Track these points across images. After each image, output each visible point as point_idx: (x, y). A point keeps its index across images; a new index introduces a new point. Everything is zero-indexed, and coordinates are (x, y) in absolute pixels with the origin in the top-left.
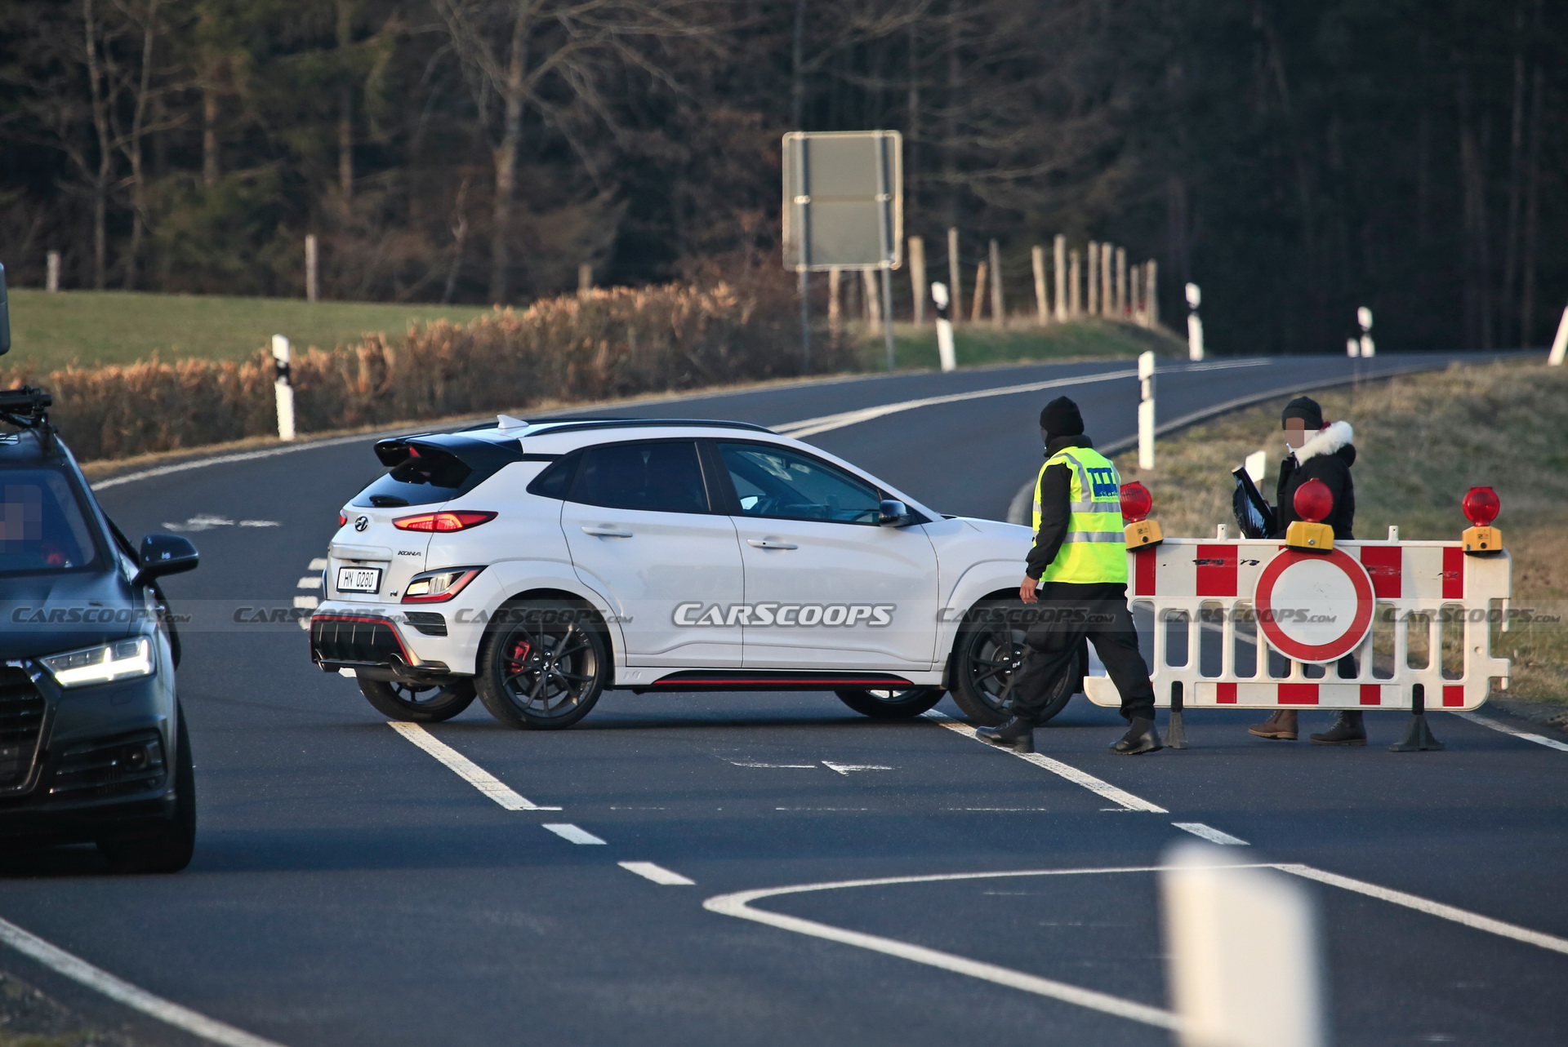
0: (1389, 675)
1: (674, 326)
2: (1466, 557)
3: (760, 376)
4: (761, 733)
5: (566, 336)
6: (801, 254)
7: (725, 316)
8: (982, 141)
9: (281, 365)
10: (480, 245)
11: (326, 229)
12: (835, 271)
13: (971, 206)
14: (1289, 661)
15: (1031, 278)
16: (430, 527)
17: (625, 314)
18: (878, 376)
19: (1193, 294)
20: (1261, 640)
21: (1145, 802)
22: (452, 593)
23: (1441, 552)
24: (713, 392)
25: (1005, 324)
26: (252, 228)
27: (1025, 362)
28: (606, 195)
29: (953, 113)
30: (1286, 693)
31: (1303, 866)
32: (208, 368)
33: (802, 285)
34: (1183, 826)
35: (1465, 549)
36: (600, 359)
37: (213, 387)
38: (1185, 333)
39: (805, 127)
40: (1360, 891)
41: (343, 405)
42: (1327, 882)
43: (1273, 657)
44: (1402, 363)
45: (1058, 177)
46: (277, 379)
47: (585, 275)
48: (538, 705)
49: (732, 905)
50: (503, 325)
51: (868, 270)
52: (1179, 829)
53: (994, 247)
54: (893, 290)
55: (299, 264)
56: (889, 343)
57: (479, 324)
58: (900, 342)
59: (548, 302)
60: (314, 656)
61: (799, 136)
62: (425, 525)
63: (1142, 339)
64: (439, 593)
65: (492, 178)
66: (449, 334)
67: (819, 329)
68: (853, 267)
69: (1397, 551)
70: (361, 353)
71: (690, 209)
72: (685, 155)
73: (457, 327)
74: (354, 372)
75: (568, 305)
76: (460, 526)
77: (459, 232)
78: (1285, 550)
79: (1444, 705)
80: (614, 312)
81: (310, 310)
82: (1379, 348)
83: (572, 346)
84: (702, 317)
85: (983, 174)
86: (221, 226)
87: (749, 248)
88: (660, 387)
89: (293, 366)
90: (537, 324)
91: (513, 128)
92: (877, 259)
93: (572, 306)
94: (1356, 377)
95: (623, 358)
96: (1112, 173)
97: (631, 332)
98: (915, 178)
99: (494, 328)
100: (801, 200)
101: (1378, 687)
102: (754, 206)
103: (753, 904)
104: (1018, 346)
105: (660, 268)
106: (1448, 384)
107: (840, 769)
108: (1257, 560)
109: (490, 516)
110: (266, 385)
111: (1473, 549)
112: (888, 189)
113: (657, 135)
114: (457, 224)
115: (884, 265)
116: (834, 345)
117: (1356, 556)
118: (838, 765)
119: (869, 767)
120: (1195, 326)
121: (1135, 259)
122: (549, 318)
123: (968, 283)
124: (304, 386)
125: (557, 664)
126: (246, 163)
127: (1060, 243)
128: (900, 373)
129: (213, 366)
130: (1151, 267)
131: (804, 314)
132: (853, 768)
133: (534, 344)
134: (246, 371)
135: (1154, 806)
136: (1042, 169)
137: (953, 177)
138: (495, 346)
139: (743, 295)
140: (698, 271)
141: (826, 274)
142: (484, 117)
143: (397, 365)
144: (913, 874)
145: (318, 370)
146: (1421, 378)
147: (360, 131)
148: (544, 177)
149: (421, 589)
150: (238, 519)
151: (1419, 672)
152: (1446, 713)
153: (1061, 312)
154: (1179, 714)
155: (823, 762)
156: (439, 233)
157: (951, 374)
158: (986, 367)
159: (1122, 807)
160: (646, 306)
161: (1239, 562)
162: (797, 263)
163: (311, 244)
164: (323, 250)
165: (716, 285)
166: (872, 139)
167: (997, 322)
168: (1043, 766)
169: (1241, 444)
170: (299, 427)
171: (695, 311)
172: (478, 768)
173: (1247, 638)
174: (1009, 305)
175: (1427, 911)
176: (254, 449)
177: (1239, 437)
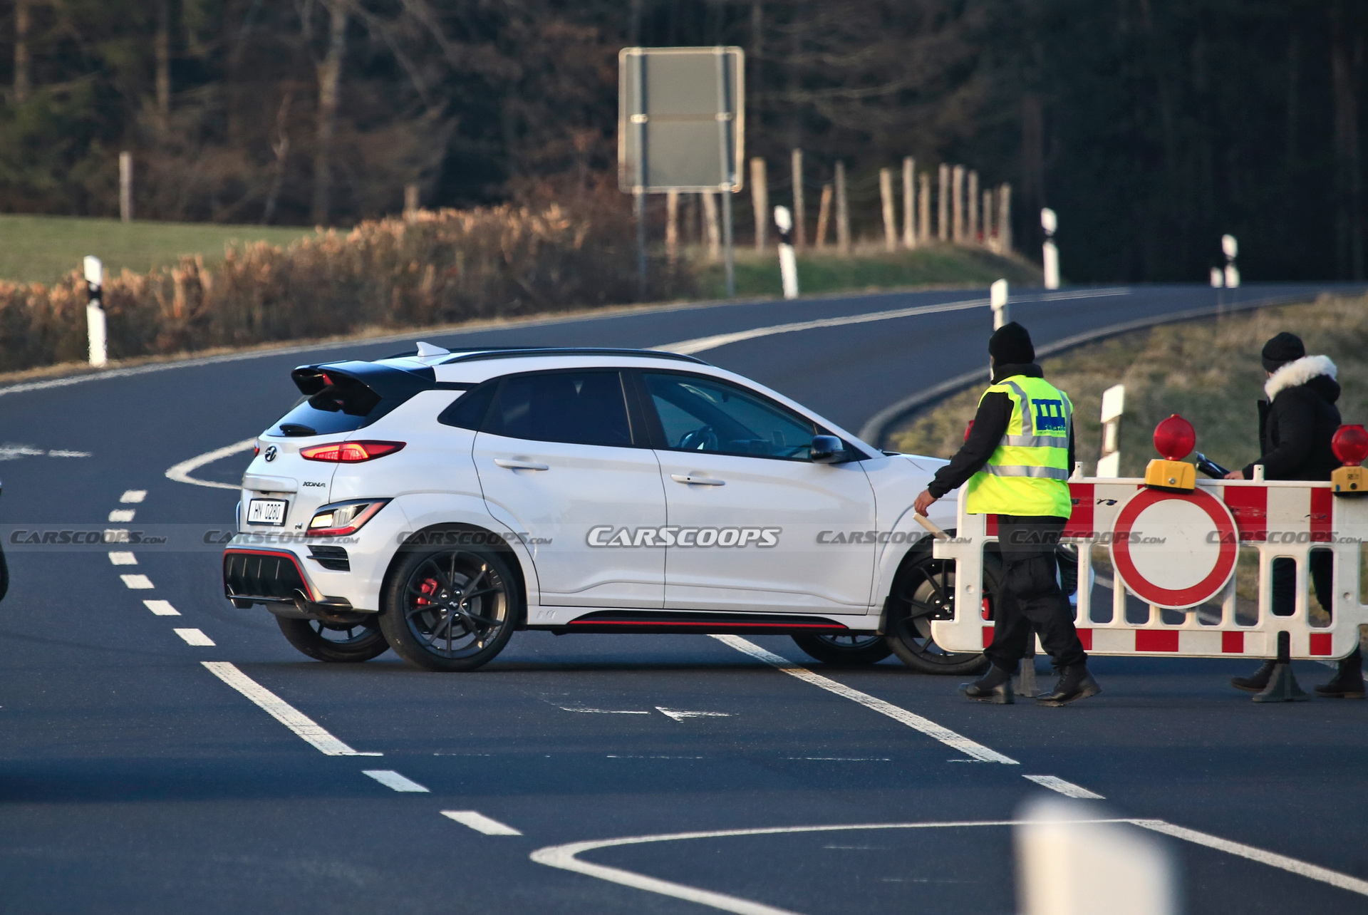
0: (1253, 621)
1: (504, 250)
2: (1335, 499)
3: (593, 303)
4: (591, 677)
5: (391, 259)
6: (638, 176)
7: (558, 240)
8: (829, 59)
9: (93, 287)
10: (302, 164)
11: (142, 146)
12: (673, 193)
13: (816, 126)
14: (1148, 606)
15: (877, 202)
16: (336, 458)
17: (453, 237)
18: (717, 303)
19: (1049, 220)
20: (1118, 584)
21: (994, 752)
22: (356, 526)
23: (1308, 493)
24: (543, 319)
25: (851, 250)
26: (64, 145)
27: (872, 290)
28: (433, 113)
29: (798, 29)
30: (1144, 639)
31: (1161, 822)
32: (16, 291)
33: (638, 208)
34: (1035, 778)
35: (1334, 490)
36: (427, 282)
37: (22, 310)
38: (1039, 260)
39: (643, 43)
40: (1221, 849)
41: (157, 330)
42: (1186, 839)
43: (1130, 601)
44: (1268, 293)
45: (908, 97)
46: (89, 302)
47: (411, 195)
48: (440, 644)
49: (561, 857)
50: (325, 248)
51: (707, 192)
52: (1031, 781)
53: (840, 169)
54: (734, 213)
55: (114, 183)
56: (729, 269)
57: (300, 246)
58: (741, 269)
59: (373, 224)
60: (227, 591)
61: (636, 52)
62: (331, 455)
63: (994, 267)
64: (342, 526)
65: (315, 94)
66: (269, 257)
67: (657, 254)
68: (691, 189)
69: (1263, 491)
70: (177, 276)
71: (522, 129)
72: (517, 71)
73: (277, 249)
74: (169, 296)
75: (393, 228)
76: (366, 456)
77: (280, 149)
78: (1143, 489)
79: (1312, 654)
80: (441, 235)
81: (124, 230)
82: (1244, 278)
83: (398, 270)
84: (534, 240)
85: (828, 93)
86: (33, 142)
87: (583, 169)
88: (489, 313)
89: (107, 289)
90: (361, 246)
91: (338, 41)
92: (717, 181)
93: (398, 229)
94: (1220, 308)
95: (451, 283)
96: (964, 92)
97: (459, 256)
98: (757, 97)
99: (316, 251)
100: (638, 119)
101: (1241, 634)
102: (589, 124)
103: (581, 856)
104: (864, 273)
105: (490, 189)
106: (1317, 316)
107: (674, 715)
108: (1115, 500)
109: (398, 446)
110: (77, 308)
111: (1342, 490)
112: (729, 107)
113: (488, 50)
114: (278, 142)
115: (725, 187)
116: (671, 271)
117: (1219, 496)
118: (672, 711)
119: (705, 713)
120: (1050, 254)
121: (988, 183)
122: (374, 240)
123: (812, 207)
124: (117, 310)
125: (465, 604)
126: (59, 77)
127: (909, 166)
128: (739, 301)
129: (22, 288)
130: (1005, 192)
131: (640, 238)
132: (688, 714)
133: (358, 268)
134: (57, 294)
135: (1004, 756)
136: (890, 89)
137: (798, 96)
138: (317, 270)
139: (576, 218)
140: (529, 193)
141: (663, 197)
142: (307, 30)
143: (214, 288)
144: (750, 827)
145: (132, 293)
146: (1289, 310)
147: (177, 44)
148: (369, 93)
149: (324, 521)
150: (47, 450)
151: (1283, 619)
152: (1313, 662)
153: (909, 238)
154: (1031, 660)
155: (657, 708)
156: (259, 151)
157: (793, 304)
158: (832, 295)
159: (971, 757)
160: (476, 229)
161: (1096, 501)
162: (633, 184)
163: (125, 162)
164: (138, 168)
165: (548, 208)
166: (713, 56)
167: (843, 248)
168: (888, 714)
169: (1099, 378)
170: (112, 353)
171: (526, 234)
172: (296, 711)
173: (1103, 582)
174: (856, 230)
175: (1292, 870)
176: (66, 375)
177: (1097, 371)
